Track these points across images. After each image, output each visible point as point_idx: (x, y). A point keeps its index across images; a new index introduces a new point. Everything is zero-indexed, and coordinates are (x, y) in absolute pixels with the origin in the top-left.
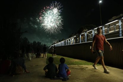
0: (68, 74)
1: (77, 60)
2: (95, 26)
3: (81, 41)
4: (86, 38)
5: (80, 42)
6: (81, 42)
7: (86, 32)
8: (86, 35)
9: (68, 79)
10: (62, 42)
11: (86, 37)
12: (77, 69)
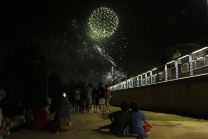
0: (146, 130)
1: (160, 114)
2: (198, 46)
3: (166, 77)
4: (177, 71)
5: (166, 79)
6: (168, 79)
7: (176, 59)
8: (176, 65)
9: (146, 136)
10: (129, 80)
11: (177, 68)
12: (161, 126)
